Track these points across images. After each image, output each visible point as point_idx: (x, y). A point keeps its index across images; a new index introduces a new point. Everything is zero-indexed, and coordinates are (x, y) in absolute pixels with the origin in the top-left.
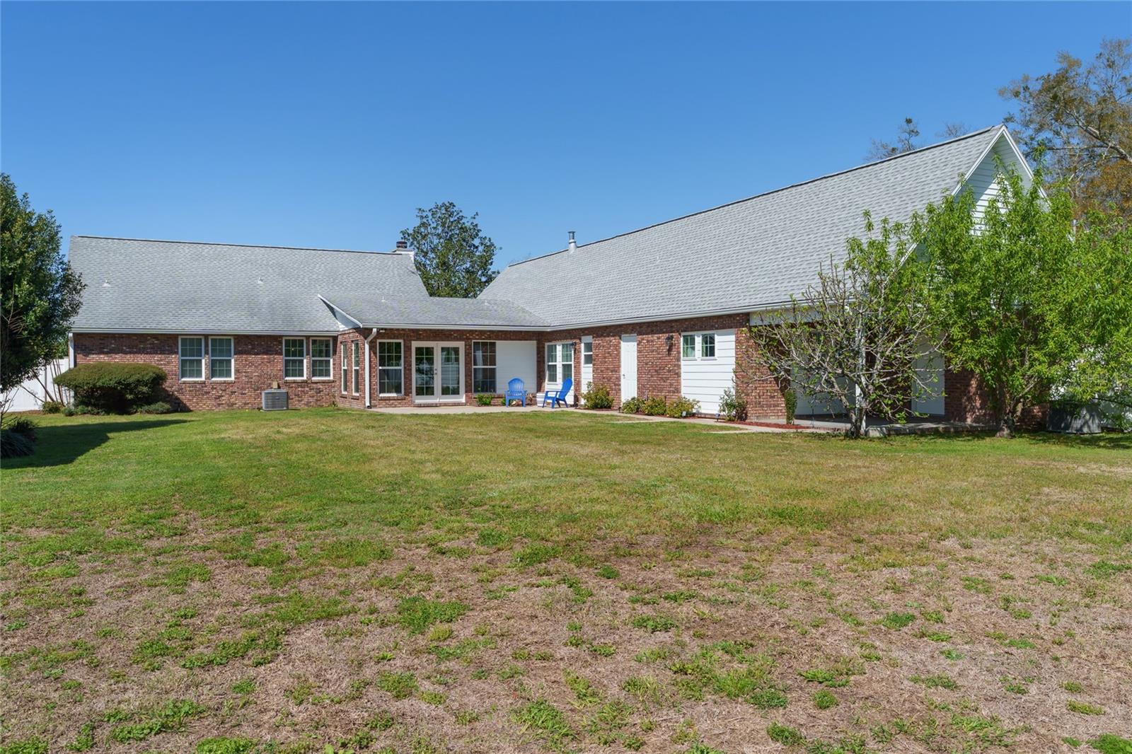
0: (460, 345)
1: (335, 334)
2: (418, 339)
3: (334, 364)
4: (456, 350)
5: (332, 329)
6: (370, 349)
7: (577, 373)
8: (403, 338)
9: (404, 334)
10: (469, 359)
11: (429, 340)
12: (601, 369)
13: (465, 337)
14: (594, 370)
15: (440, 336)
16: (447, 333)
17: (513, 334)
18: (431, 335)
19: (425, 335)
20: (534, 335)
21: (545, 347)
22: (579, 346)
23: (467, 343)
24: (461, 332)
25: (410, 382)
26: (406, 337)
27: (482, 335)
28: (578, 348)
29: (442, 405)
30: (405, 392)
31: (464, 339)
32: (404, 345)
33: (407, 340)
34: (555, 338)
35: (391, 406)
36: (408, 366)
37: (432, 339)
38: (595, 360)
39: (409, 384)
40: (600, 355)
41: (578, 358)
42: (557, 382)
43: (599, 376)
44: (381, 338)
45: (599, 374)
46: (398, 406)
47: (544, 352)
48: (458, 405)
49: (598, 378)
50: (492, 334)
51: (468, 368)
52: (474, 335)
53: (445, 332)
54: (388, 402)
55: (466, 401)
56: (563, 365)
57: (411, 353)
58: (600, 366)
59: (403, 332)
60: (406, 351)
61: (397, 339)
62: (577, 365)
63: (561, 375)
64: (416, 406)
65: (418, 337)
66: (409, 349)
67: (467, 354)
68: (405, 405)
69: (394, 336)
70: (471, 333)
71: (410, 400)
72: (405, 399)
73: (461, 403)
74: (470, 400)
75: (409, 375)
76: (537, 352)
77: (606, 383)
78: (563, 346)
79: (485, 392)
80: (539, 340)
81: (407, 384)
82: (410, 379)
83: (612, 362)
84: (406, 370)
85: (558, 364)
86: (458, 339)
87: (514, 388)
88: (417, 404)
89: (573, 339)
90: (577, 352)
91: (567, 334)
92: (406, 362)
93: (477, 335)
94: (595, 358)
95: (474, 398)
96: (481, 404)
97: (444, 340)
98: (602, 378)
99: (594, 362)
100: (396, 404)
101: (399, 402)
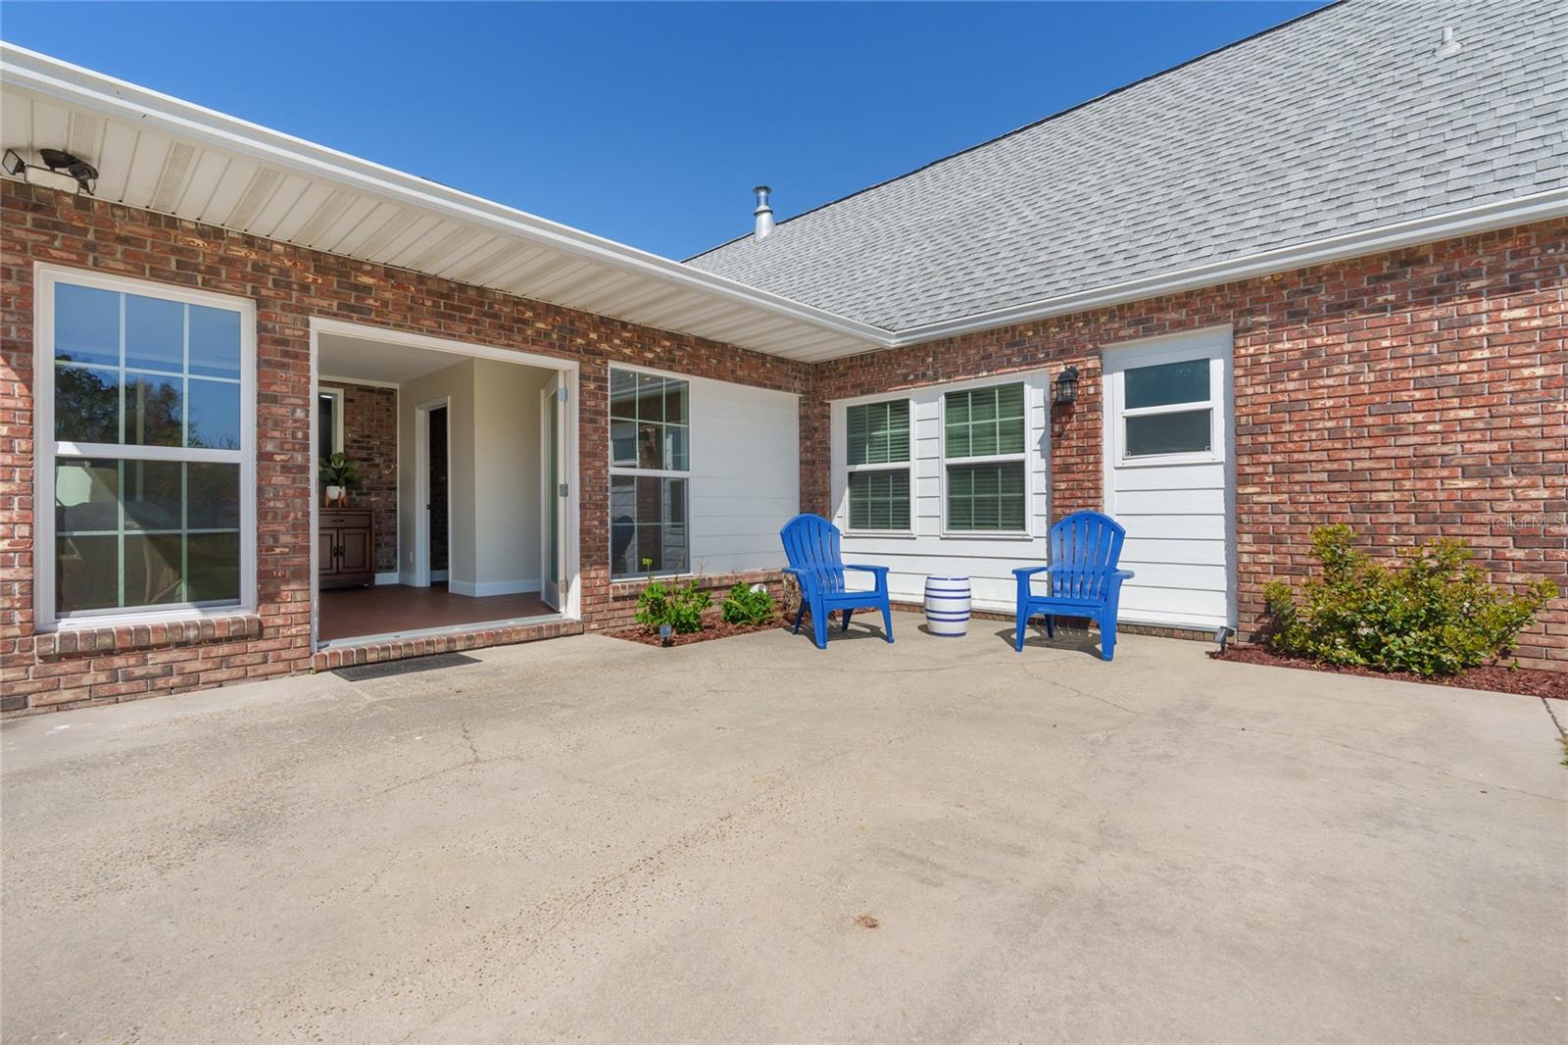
7: (1079, 495)
8: (249, 289)
9: (260, 269)
10: (595, 437)
11: (413, 328)
12: (1335, 466)
13: (579, 341)
14: (1253, 474)
15: (471, 316)
16: (505, 309)
17: (742, 359)
18: (423, 304)
19: (388, 295)
20: (798, 376)
21: (831, 415)
22: (1097, 385)
23: (588, 370)
24: (568, 318)
25: (296, 536)
26: (270, 284)
27: (645, 348)
28: (1092, 390)
29: (479, 642)
30: (263, 592)
31: (578, 352)
32: (258, 332)
33: (279, 302)
34: (908, 375)
35: (150, 686)
36: (282, 449)
37: (426, 323)
38: (1257, 428)
39: (294, 547)
40: (1330, 403)
41: (1082, 432)
42: (909, 528)
43: (1312, 499)
44: (74, 257)
45: (1319, 488)
46: (213, 679)
47: (826, 430)
48: (553, 633)
49: (1307, 509)
50: (679, 347)
51: (590, 472)
52: (617, 341)
53: (497, 307)
54: (132, 661)
55: (583, 612)
56: (949, 468)
57: (303, 380)
58: (1325, 453)
59: (253, 256)
60: (268, 363)
61: (207, 285)
62: (1078, 460)
63: (940, 507)
64: (336, 664)
65: (353, 301)
66: (296, 356)
67: (587, 415)
68: (261, 670)
69: (179, 265)
70: (602, 330)
71: (296, 636)
72: (260, 635)
73: (565, 625)
74: (600, 609)
75: (294, 496)
76: (801, 431)
77: (1405, 529)
78: (954, 400)
79: (649, 573)
80: (808, 393)
81: (278, 550)
82: (296, 518)
83: (1480, 425)
84: (269, 468)
85: (915, 467)
86: (552, 345)
87: (809, 553)
88: (341, 652)
89: (1045, 362)
90: (1078, 409)
91: (1001, 348)
92: (270, 423)
93: (629, 343)
94: (1262, 418)
95: (616, 599)
96: (667, 631)
97: (491, 342)
98: (1349, 510)
99: (1246, 440)
100: (189, 667)
101: (221, 653)
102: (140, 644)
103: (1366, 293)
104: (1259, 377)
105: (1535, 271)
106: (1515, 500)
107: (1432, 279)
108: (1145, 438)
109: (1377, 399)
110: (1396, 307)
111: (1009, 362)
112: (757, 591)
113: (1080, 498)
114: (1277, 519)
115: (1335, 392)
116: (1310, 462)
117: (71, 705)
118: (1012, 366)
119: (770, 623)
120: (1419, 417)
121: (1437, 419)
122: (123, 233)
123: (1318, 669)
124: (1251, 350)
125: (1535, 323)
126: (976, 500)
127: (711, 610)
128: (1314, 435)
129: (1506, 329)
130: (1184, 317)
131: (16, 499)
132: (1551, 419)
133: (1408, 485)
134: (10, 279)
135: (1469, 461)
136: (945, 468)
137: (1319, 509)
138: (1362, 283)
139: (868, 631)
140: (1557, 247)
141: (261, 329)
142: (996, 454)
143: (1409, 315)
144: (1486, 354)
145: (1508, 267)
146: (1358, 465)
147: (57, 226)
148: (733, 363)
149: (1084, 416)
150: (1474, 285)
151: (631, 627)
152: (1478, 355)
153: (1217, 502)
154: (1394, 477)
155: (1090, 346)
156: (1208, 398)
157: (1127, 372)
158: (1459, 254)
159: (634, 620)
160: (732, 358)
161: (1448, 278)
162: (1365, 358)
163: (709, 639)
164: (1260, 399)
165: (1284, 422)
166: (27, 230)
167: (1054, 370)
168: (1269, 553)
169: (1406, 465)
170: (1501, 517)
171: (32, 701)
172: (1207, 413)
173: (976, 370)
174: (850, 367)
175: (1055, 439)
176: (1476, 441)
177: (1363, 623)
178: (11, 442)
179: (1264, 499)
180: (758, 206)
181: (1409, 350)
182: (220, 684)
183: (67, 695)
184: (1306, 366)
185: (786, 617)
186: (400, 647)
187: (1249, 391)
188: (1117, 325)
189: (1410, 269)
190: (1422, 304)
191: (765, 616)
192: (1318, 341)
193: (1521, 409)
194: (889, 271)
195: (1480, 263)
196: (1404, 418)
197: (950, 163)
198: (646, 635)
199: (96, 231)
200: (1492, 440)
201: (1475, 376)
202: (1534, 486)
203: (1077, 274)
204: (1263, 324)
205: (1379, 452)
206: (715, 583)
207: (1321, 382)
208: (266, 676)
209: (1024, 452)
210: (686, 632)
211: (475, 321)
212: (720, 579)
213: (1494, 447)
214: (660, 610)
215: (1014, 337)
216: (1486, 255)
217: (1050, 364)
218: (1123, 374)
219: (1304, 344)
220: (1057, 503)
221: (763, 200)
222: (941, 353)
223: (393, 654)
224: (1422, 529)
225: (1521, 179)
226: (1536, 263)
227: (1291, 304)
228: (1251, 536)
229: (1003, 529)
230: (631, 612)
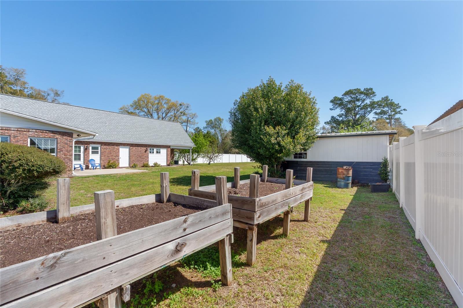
12: (108, 156)
14: (102, 156)
22: (89, 147)
38: (102, 153)
62: (87, 154)
78: (75, 147)
90: (87, 149)
91: (79, 143)
98: (108, 159)
105: (118, 145)
108: (93, 153)
109: (110, 151)
113: (87, 157)
114: (104, 159)
120: (112, 153)
124: (102, 147)
129: (116, 148)
130: (97, 143)
142: (78, 153)
150: (115, 145)
153: (99, 158)
155: (89, 144)
157: (92, 147)
167: (85, 145)
168: (103, 162)
170: (116, 159)
172: (98, 151)
175: (84, 152)
176: (115, 155)
181: (112, 149)
187: (102, 150)
188: (92, 143)
190: (112, 146)
192: (107, 147)
201: (114, 151)
207: (107, 150)
209: (81, 153)
220: (84, 158)
227: (105, 144)
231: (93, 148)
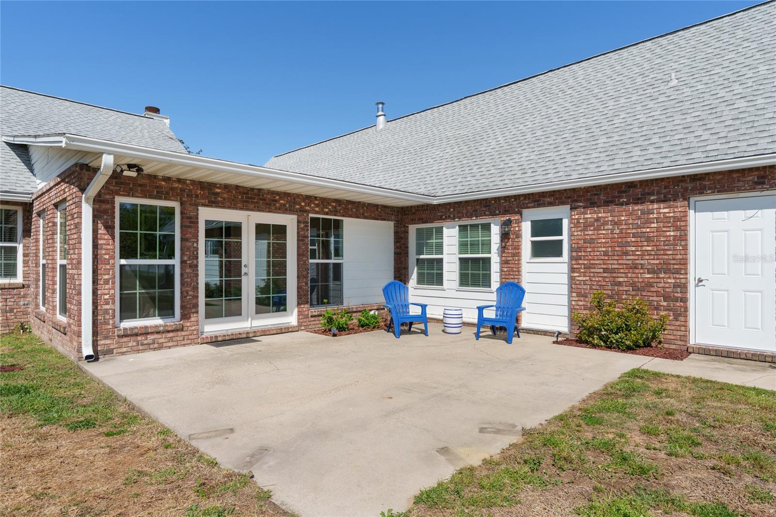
0: (289, 221)
1: (26, 199)
2: (213, 203)
3: (25, 255)
4: (281, 230)
5: (19, 190)
6: (96, 217)
7: (512, 273)
8: (179, 199)
9: (182, 190)
10: (304, 247)
11: (234, 208)
12: (605, 266)
13: (297, 207)
14: (576, 268)
15: (255, 201)
16: (269, 196)
17: (367, 208)
18: (238, 198)
19: (225, 196)
20: (394, 213)
21: (409, 231)
22: (519, 227)
23: (301, 219)
24: (293, 198)
25: (194, 292)
26: (186, 196)
27: (325, 207)
28: (517, 229)
29: (258, 334)
30: (183, 313)
31: (297, 211)
32: (181, 214)
33: (188, 203)
34: (442, 216)
35: (149, 347)
36: (189, 259)
37: (239, 205)
38: (578, 250)
39: (193, 296)
40: (604, 241)
41: (513, 247)
42: (442, 285)
43: (597, 279)
44: (126, 194)
45: (600, 275)
46: (167, 346)
47: (407, 238)
48: (287, 331)
49: (595, 283)
50: (339, 205)
51: (302, 262)
52: (313, 205)
53: (265, 195)
54: (143, 338)
55: (298, 322)
56: (460, 259)
57: (197, 232)
58: (602, 261)
59: (180, 186)
60: (185, 226)
61: (166, 199)
62: (512, 259)
63: (456, 276)
64: (207, 341)
65: (213, 199)
66: (194, 223)
67: (300, 238)
68: (183, 343)
69: (157, 192)
70: (307, 201)
71: (194, 330)
72: (182, 330)
73: (291, 327)
74: (305, 321)
75: (193, 276)
76: (395, 239)
77: (628, 293)
78: (463, 228)
79: (326, 305)
80: (398, 221)
81: (188, 297)
82: (194, 285)
83: (653, 253)
84: (185, 266)
85: (445, 257)
86: (286, 210)
87: (395, 298)
88: (209, 336)
89: (499, 215)
90: (512, 236)
91: (481, 207)
92: (186, 249)
93: (317, 206)
94: (580, 245)
95: (312, 316)
96: (334, 330)
97: (263, 210)
98: (610, 284)
99: (574, 254)
100: (161, 341)
101: (170, 336)
102: (145, 332)
103: (617, 197)
104: (579, 228)
105: (672, 195)
106: (664, 283)
107: (638, 194)
108: (540, 250)
109: (620, 240)
110: (627, 204)
111: (485, 213)
112: (373, 313)
113: (512, 275)
114: (585, 287)
115: (605, 236)
116: (597, 264)
117: (126, 353)
118: (486, 216)
119: (378, 328)
120: (634, 249)
121: (639, 250)
122: (141, 183)
123: (589, 347)
124: (577, 217)
125: (671, 215)
126: (471, 274)
127: (352, 322)
128: (598, 253)
129: (662, 216)
130: (552, 201)
131: (111, 281)
132: (675, 252)
133: (629, 275)
134: (109, 203)
135: (649, 267)
136: (458, 259)
137: (600, 284)
138: (615, 193)
139: (420, 331)
140: (678, 186)
141: (182, 213)
142: (479, 254)
143: (631, 207)
144: (655, 225)
145: (663, 192)
146: (613, 266)
147: (122, 183)
148: (363, 210)
149: (514, 240)
150: (652, 198)
151: (318, 329)
152: (653, 225)
153: (565, 279)
154: (625, 272)
155: (517, 210)
156: (561, 235)
157: (532, 221)
158: (647, 185)
159: (320, 326)
160: (363, 208)
161: (643, 194)
162: (616, 223)
163: (352, 334)
164: (579, 237)
165: (588, 247)
166: (114, 186)
167: (503, 219)
168: (582, 301)
169: (629, 267)
170: (659, 289)
171: (115, 351)
172: (561, 241)
173: (471, 216)
174: (417, 210)
175: (503, 249)
176: (652, 259)
177: (603, 330)
178: (109, 261)
179: (580, 278)
180: (378, 112)
181: (631, 221)
182: (170, 347)
183: (125, 350)
184: (596, 225)
185: (385, 325)
186: (229, 335)
187: (576, 234)
188: (527, 202)
189: (631, 189)
190: (635, 204)
191: (376, 325)
192: (600, 215)
193: (666, 247)
194: (438, 162)
195: (654, 190)
196: (629, 248)
197: (474, 99)
198: (325, 332)
199: (133, 183)
200: (657, 259)
201: (652, 234)
202: (669, 278)
203: (513, 177)
204: (581, 206)
205: (620, 262)
206: (355, 310)
207: (601, 232)
208: (184, 345)
209: (490, 253)
210: (342, 331)
211: (257, 203)
212: (357, 308)
213: (657, 262)
214: (331, 322)
215: (486, 203)
216: (656, 186)
217: (500, 216)
218: (530, 222)
219: (595, 216)
220: (503, 277)
221: (380, 109)
222: (456, 207)
223: (227, 338)
224: (634, 293)
225: (668, 158)
226: (672, 191)
227: (591, 199)
228: (576, 294)
229: (482, 287)
230: (318, 322)
231: (538, 228)
